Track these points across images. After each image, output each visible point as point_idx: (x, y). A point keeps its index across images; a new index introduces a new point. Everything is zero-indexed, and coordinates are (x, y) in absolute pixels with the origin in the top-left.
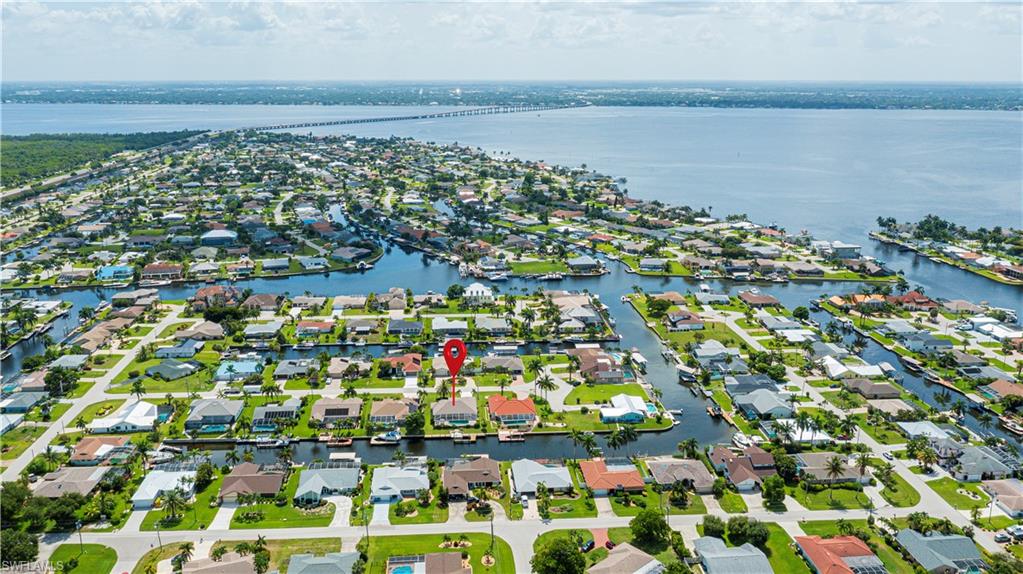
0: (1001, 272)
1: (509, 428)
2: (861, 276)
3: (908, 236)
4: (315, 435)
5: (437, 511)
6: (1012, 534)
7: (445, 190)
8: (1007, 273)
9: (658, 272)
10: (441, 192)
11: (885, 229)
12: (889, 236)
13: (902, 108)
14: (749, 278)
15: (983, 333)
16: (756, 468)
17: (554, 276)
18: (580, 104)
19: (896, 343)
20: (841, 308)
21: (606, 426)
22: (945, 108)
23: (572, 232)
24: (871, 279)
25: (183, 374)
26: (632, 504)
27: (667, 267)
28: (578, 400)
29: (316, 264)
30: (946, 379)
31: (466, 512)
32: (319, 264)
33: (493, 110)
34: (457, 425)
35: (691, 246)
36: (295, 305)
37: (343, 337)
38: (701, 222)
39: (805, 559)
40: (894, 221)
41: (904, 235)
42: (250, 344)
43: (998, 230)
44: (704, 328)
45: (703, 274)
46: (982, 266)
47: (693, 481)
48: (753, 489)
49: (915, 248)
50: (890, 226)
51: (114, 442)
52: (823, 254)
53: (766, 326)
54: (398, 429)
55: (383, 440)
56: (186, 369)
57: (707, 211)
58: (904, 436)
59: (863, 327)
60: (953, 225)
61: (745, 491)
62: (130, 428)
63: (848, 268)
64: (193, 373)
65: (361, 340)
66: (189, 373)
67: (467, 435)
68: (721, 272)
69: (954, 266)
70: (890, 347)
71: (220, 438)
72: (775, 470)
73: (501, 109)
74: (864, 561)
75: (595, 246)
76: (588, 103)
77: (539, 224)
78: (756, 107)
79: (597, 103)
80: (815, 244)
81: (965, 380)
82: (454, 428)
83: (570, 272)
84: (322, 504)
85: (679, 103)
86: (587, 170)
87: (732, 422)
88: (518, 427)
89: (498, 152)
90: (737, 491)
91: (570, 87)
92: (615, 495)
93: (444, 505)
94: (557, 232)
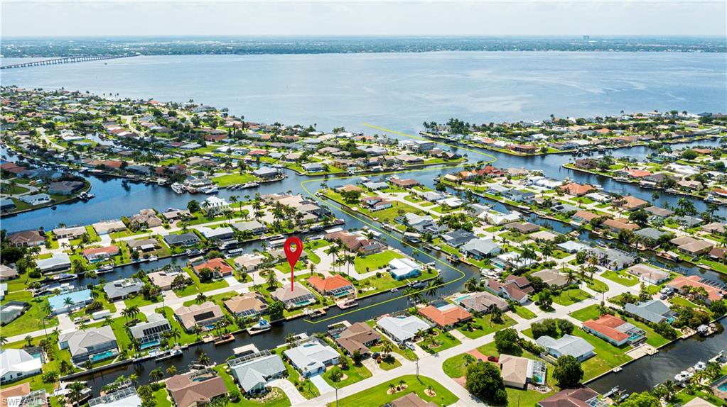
0: (513, 149)
1: (340, 298)
2: (445, 160)
3: (446, 132)
4: (198, 340)
5: (357, 369)
6: (666, 293)
7: (91, 127)
8: (516, 149)
9: (321, 172)
10: (88, 129)
11: (430, 130)
12: (433, 134)
13: (356, 52)
14: (382, 170)
15: (539, 185)
16: (521, 288)
17: (253, 185)
18: (131, 54)
19: (505, 198)
20: (456, 182)
21: (401, 282)
22: (380, 51)
23: (233, 151)
24: (450, 161)
25: (15, 316)
26: (474, 329)
27: (326, 169)
28: (367, 269)
29: (39, 200)
30: (548, 215)
31: (379, 365)
32: (42, 199)
33: (63, 61)
34: (304, 304)
35: (325, 152)
36: (60, 237)
37: (135, 256)
38: (314, 135)
39: (595, 335)
40: (435, 124)
41: (443, 132)
42: (51, 278)
43: (492, 124)
44: (392, 206)
45: (352, 170)
46: (500, 147)
47: (495, 305)
48: (527, 301)
49: (454, 140)
50: (433, 127)
51: (19, 392)
52: (411, 148)
53: (426, 199)
54: (262, 318)
55: (259, 329)
56: (14, 311)
57: (314, 127)
58: (565, 252)
59: (477, 191)
60: (468, 123)
61: (524, 304)
62: (15, 376)
63: (433, 156)
64: (23, 313)
65: (152, 256)
66: (19, 314)
67: (317, 310)
68: (362, 168)
69: (483, 148)
70: (503, 202)
71: (114, 362)
72: (531, 287)
73: (69, 60)
74: (626, 327)
75: (258, 159)
76: (137, 53)
77: (200, 147)
78: (264, 53)
79: (145, 53)
80: (402, 143)
81: (559, 214)
82: (302, 307)
83: (260, 180)
84: (269, 390)
85: (208, 52)
86: (195, 103)
87: (470, 264)
88: (346, 296)
89: (107, 94)
90: (520, 305)
91: (109, 41)
92: (458, 326)
93: (358, 364)
94: (220, 151)
